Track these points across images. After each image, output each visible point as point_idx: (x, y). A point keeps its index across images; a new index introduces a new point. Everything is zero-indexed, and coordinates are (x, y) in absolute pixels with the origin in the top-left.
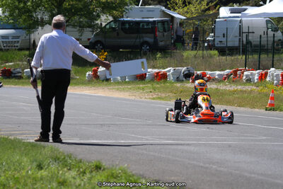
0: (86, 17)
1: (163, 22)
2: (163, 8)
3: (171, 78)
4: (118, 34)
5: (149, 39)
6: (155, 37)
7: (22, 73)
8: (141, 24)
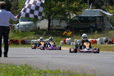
1: (100, 17)
2: (101, 10)
3: (99, 43)
4: (78, 23)
5: (93, 25)
6: (96, 24)
7: (30, 42)
8: (89, 18)
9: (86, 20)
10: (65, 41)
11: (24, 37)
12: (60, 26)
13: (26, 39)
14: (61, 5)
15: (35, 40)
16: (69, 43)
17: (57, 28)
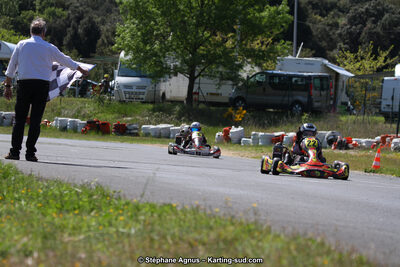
0: (225, 66)
1: (321, 78)
2: (326, 62)
4: (264, 89)
5: (302, 97)
6: (310, 96)
7: (139, 129)
8: (294, 79)
9: (286, 83)
10: (227, 133)
11: (126, 116)
12: (218, 94)
13: (128, 121)
14: (225, 41)
15: (152, 127)
16: (235, 140)
17: (210, 99)
